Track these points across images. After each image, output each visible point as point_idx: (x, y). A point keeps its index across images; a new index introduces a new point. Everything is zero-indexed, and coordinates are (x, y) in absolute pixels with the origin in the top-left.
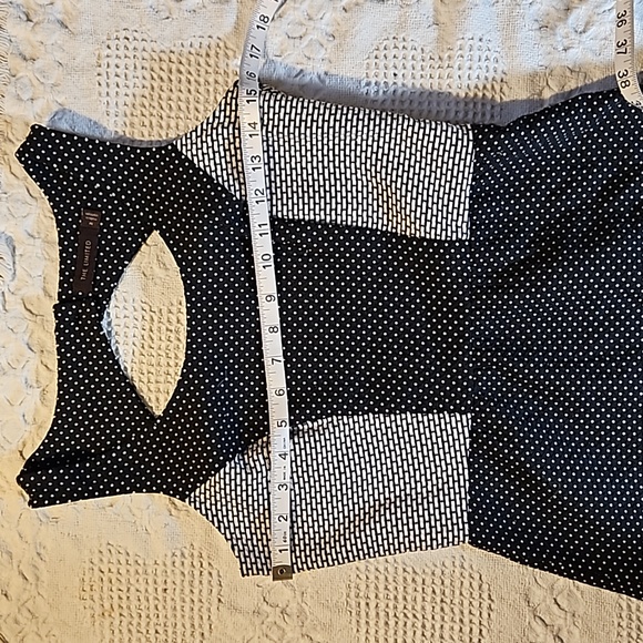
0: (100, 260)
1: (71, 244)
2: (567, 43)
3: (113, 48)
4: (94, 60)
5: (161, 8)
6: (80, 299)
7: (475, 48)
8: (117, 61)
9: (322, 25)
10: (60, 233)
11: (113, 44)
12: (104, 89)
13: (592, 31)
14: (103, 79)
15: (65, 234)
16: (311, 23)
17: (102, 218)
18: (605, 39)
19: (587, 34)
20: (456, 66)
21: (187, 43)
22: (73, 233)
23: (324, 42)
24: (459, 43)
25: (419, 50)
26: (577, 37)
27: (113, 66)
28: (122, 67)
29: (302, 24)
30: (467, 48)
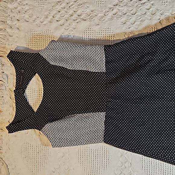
0: (24, 80)
1: (18, 77)
2: (129, 27)
3: (28, 33)
4: (24, 36)
5: (38, 24)
6: (20, 88)
7: (107, 30)
8: (29, 36)
9: (72, 26)
10: (16, 74)
11: (28, 32)
12: (26, 42)
13: (136, 23)
14: (26, 40)
15: (17, 74)
16: (70, 26)
17: (25, 71)
18: (139, 25)
19: (134, 24)
20: (103, 34)
21: (43, 32)
22: (19, 74)
23: (73, 30)
24: (103, 29)
25: (94, 31)
26: (132, 25)
27: (28, 37)
28: (30, 37)
29: (68, 26)
30: (105, 30)
